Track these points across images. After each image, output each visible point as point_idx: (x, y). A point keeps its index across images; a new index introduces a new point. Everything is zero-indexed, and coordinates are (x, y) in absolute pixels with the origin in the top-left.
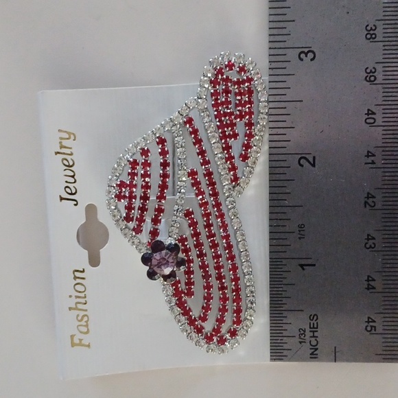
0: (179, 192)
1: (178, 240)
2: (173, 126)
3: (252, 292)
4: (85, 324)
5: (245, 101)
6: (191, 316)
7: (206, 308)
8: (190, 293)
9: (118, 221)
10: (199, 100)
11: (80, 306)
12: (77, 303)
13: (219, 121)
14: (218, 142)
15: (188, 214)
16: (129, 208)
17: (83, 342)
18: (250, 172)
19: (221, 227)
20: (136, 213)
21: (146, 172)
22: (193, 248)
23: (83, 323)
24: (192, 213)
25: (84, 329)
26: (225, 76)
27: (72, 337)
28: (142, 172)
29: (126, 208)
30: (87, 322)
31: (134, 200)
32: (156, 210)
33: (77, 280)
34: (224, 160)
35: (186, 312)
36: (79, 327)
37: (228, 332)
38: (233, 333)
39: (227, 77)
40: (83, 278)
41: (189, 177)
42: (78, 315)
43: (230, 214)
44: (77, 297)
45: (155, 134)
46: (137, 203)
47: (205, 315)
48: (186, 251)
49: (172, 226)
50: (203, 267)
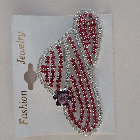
0: (68, 69)
1: (68, 89)
2: (63, 41)
3: (101, 109)
4: (26, 114)
5: (93, 29)
6: (76, 121)
7: (82, 117)
8: (74, 111)
9: (42, 82)
10: (74, 30)
11: (24, 106)
12: (23, 105)
13: (82, 38)
14: (82, 47)
15: (72, 77)
16: (47, 76)
17: (24, 122)
18: (97, 58)
19: (86, 82)
20: (50, 78)
21: (53, 61)
22: (75, 92)
23: (25, 114)
24: (73, 77)
25: (25, 116)
26: (83, 19)
27: (20, 119)
28: (52, 61)
29: (46, 76)
30: (26, 113)
31: (48, 73)
32: (58, 76)
33: (23, 95)
34: (85, 54)
35: (73, 119)
36: (23, 115)
37: (92, 127)
38: (94, 127)
39: (85, 19)
40: (26, 95)
41: (71, 62)
42: (23, 110)
43: (89, 76)
44: (23, 102)
45: (56, 45)
46: (50, 74)
47: (82, 120)
48: (72, 93)
49: (65, 83)
50: (80, 99)
